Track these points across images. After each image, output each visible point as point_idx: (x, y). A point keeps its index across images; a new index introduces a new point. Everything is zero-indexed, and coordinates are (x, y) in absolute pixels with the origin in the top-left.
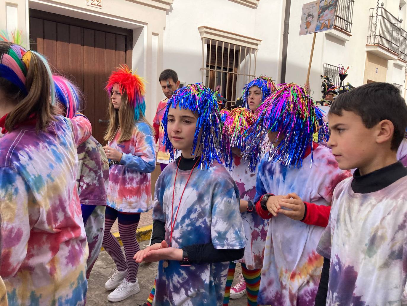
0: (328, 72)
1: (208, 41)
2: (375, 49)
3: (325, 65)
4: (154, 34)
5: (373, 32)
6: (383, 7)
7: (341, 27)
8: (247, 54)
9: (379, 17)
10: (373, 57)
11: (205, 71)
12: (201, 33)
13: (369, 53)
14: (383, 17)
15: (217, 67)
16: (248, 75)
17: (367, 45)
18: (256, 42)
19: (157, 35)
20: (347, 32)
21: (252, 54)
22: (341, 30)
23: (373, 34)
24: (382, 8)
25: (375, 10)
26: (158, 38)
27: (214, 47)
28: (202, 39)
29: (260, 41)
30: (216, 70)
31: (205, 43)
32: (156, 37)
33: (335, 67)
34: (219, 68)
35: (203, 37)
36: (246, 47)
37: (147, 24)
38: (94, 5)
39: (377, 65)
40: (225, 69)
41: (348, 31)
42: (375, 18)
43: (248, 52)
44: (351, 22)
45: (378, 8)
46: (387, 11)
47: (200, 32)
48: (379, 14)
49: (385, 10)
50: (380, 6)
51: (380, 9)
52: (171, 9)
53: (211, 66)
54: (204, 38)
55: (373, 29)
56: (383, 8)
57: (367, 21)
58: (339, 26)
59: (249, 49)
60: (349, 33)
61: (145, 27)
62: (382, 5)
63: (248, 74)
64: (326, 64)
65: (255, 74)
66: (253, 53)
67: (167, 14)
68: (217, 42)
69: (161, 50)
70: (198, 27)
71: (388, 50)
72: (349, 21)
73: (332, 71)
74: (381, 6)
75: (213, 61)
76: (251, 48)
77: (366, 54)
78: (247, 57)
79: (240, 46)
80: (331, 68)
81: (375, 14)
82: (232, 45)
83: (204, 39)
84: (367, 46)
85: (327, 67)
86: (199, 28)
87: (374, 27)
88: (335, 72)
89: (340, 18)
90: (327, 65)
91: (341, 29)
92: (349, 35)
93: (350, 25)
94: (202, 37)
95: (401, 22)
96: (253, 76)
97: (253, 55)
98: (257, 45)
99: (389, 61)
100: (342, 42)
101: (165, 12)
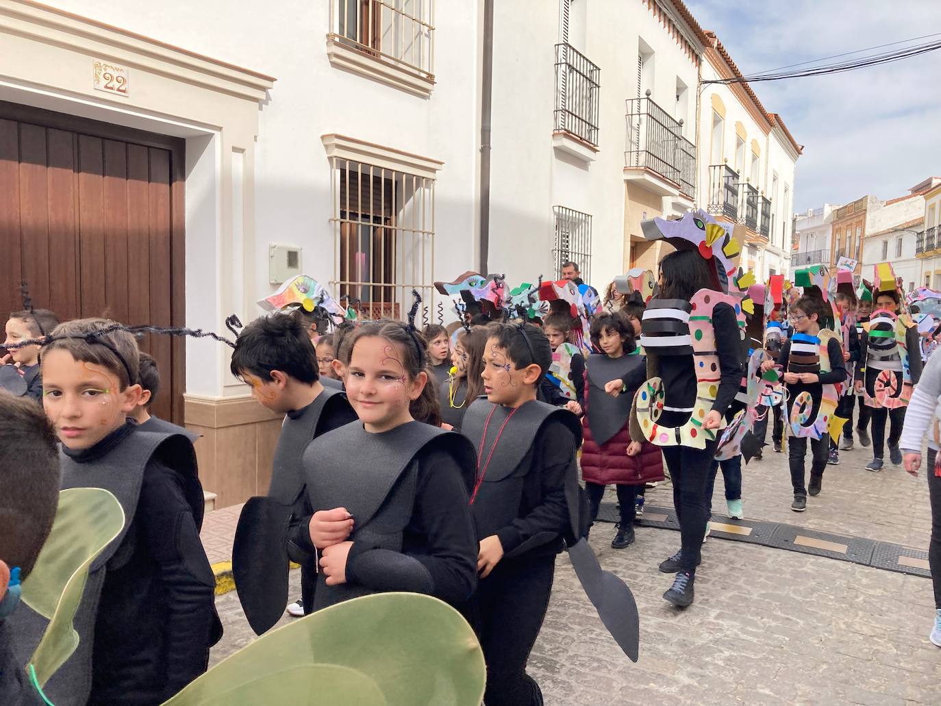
0: (563, 222)
1: (342, 162)
2: (640, 177)
3: (556, 209)
4: (235, 149)
5: (635, 143)
6: (650, 97)
7: (580, 135)
8: (416, 190)
9: (644, 117)
10: (637, 191)
11: (338, 224)
12: (326, 147)
13: (629, 183)
14: (650, 116)
15: (363, 216)
16: (421, 232)
17: (626, 169)
18: (432, 166)
19: (242, 151)
20: (591, 145)
21: (426, 189)
22: (580, 141)
23: (634, 148)
24: (648, 99)
25: (636, 102)
26: (244, 157)
27: (354, 175)
28: (330, 159)
29: (441, 163)
30: (360, 222)
31: (337, 168)
32: (240, 155)
33: (574, 212)
34: (366, 217)
35: (332, 155)
36: (414, 175)
37: (220, 129)
38: (112, 88)
39: (645, 207)
40: (377, 219)
41: (593, 142)
42: (636, 118)
43: (417, 187)
44: (596, 126)
45: (639, 99)
46: (657, 106)
47: (325, 145)
48: (644, 110)
49: (653, 102)
50: (643, 95)
51: (644, 103)
52: (268, 98)
53: (350, 213)
54: (335, 157)
55: (634, 139)
56: (650, 100)
57: (624, 123)
58: (577, 134)
59: (419, 179)
60: (595, 146)
61: (217, 134)
62: (648, 94)
63: (421, 229)
64: (559, 207)
65: (433, 230)
66: (428, 186)
67: (261, 108)
68: (360, 165)
69: (249, 182)
70: (320, 135)
71: (663, 179)
72: (593, 124)
73: (570, 220)
74: (646, 97)
75: (354, 204)
76: (424, 178)
77: (624, 186)
78: (417, 193)
79: (404, 173)
80: (567, 214)
81: (635, 112)
82: (389, 171)
83: (334, 159)
84: (626, 172)
85: (561, 212)
86: (323, 137)
87: (635, 133)
88: (574, 221)
89: (577, 119)
90: (561, 208)
91: (581, 138)
92: (595, 151)
93: (596, 130)
94: (330, 156)
95: (680, 124)
96: (429, 233)
97: (427, 191)
98: (434, 170)
99: (664, 198)
100: (582, 163)
101: (256, 104)
